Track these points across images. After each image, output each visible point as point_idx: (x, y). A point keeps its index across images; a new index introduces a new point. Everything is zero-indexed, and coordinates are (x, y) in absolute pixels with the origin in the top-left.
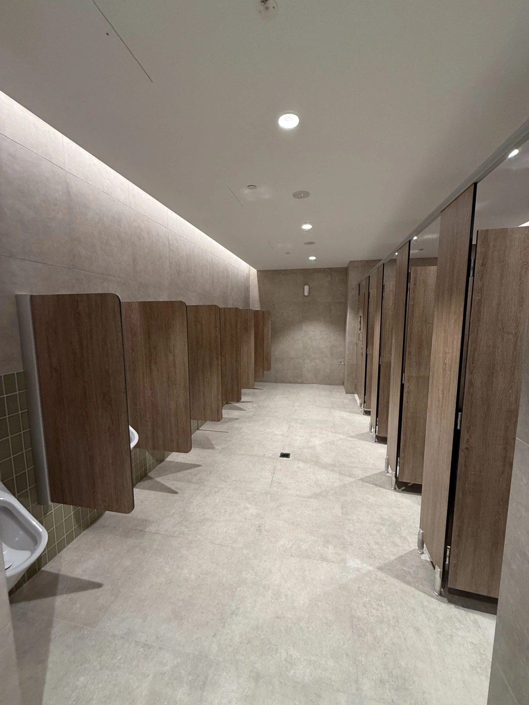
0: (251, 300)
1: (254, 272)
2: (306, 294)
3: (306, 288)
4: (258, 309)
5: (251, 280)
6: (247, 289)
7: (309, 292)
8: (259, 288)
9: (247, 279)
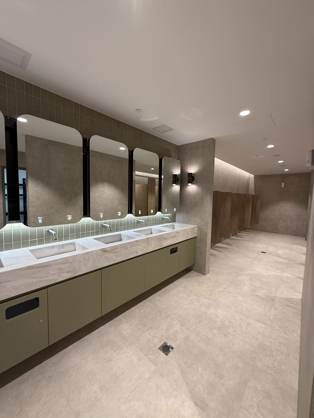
0: (250, 189)
1: (252, 176)
2: (283, 186)
3: (283, 184)
4: (253, 194)
5: (250, 180)
6: (248, 184)
7: (285, 186)
8: (255, 184)
9: (249, 179)
